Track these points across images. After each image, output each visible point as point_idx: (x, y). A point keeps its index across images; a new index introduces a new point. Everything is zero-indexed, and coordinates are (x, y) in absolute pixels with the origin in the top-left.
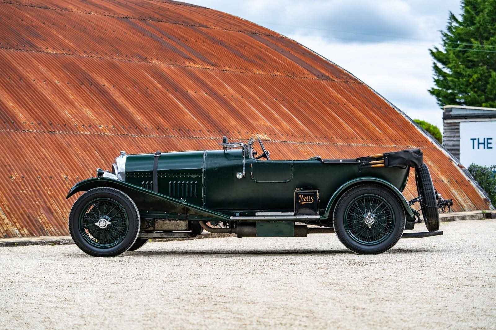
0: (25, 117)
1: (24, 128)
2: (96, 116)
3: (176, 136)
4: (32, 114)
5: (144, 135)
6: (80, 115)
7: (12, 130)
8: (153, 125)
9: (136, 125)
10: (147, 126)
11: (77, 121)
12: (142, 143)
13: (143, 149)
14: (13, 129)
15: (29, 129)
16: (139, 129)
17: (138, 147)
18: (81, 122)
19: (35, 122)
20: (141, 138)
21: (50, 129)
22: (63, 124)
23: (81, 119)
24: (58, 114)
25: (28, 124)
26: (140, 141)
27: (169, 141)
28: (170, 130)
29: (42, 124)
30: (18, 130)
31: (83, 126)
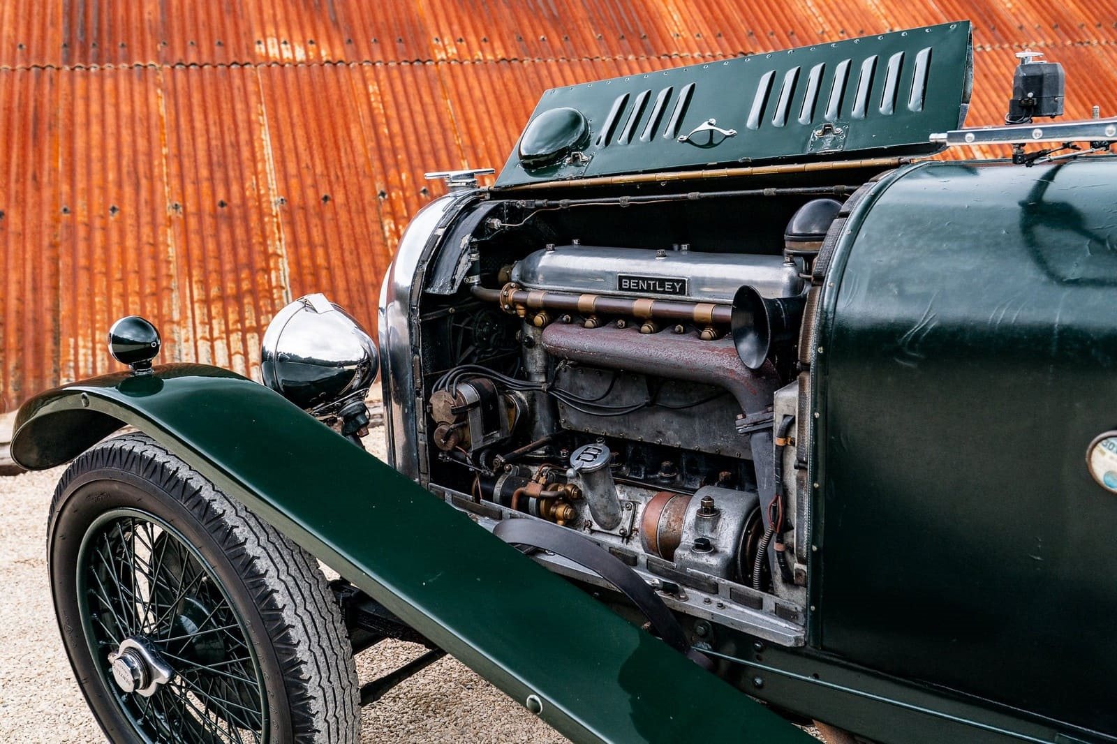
0: (685, 21)
1: (667, 48)
2: (887, 7)
3: (1103, 42)
4: (708, 13)
5: (1011, 44)
6: (844, 7)
7: (631, 57)
8: (1045, 19)
9: (993, 21)
10: (1025, 23)
11: (830, 22)
12: (998, 66)
13: (998, 81)
14: (636, 53)
15: (683, 52)
16: (1001, 31)
17: (985, 76)
18: (840, 23)
19: (706, 32)
20: (998, 54)
21: (743, 45)
22: (786, 32)
23: (841, 17)
24: (782, 10)
25: (685, 40)
26: (993, 60)
27: (1078, 54)
28: (1088, 28)
29: (725, 35)
30: (648, 53)
31: (842, 32)
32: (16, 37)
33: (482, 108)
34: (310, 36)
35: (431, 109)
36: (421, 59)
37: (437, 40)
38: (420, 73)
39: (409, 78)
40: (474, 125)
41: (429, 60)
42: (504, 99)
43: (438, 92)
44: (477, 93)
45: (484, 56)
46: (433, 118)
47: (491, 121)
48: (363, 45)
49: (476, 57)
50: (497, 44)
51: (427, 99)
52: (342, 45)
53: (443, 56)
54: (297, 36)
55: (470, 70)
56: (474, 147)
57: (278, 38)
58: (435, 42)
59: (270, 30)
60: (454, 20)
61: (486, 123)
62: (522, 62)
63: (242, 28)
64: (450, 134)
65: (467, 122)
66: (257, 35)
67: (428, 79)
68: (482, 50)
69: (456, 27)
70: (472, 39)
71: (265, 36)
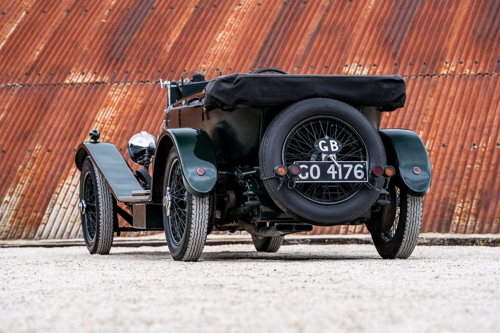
32: (231, 64)
33: (449, 102)
34: (376, 62)
35: (419, 102)
36: (430, 74)
37: (446, 63)
38: (425, 82)
39: (417, 85)
40: (438, 112)
41: (434, 75)
42: (465, 97)
43: (429, 93)
44: (451, 94)
45: (470, 72)
46: (417, 108)
47: (450, 110)
48: (402, 66)
49: (464, 73)
50: (482, 64)
51: (420, 97)
52: (391, 67)
53: (445, 73)
54: (369, 62)
55: (455, 80)
56: (430, 124)
57: (358, 63)
58: (445, 64)
59: (357, 58)
60: (465, 50)
61: (446, 111)
62: (491, 75)
63: (342, 58)
64: (422, 116)
65: (435, 110)
66: (348, 62)
67: (428, 86)
68: (470, 68)
69: (463, 55)
70: (469, 62)
71: (351, 63)
